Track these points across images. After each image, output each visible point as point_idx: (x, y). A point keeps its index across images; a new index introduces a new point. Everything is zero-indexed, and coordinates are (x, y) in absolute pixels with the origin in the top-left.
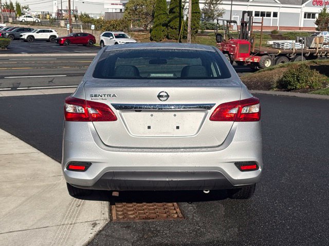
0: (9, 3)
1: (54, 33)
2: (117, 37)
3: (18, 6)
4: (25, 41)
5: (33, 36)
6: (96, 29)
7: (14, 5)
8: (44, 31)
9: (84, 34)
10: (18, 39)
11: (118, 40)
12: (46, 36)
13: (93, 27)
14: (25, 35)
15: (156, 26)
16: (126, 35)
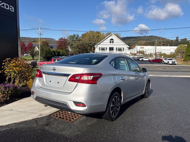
0: (140, 51)
1: (150, 59)
2: (169, 60)
3: (143, 51)
4: (141, 61)
5: (143, 60)
6: (164, 57)
7: (142, 51)
8: (147, 58)
9: (159, 59)
10: (139, 60)
11: (169, 61)
12: (147, 59)
13: (162, 57)
14: (141, 59)
15: (186, 56)
16: (173, 59)
